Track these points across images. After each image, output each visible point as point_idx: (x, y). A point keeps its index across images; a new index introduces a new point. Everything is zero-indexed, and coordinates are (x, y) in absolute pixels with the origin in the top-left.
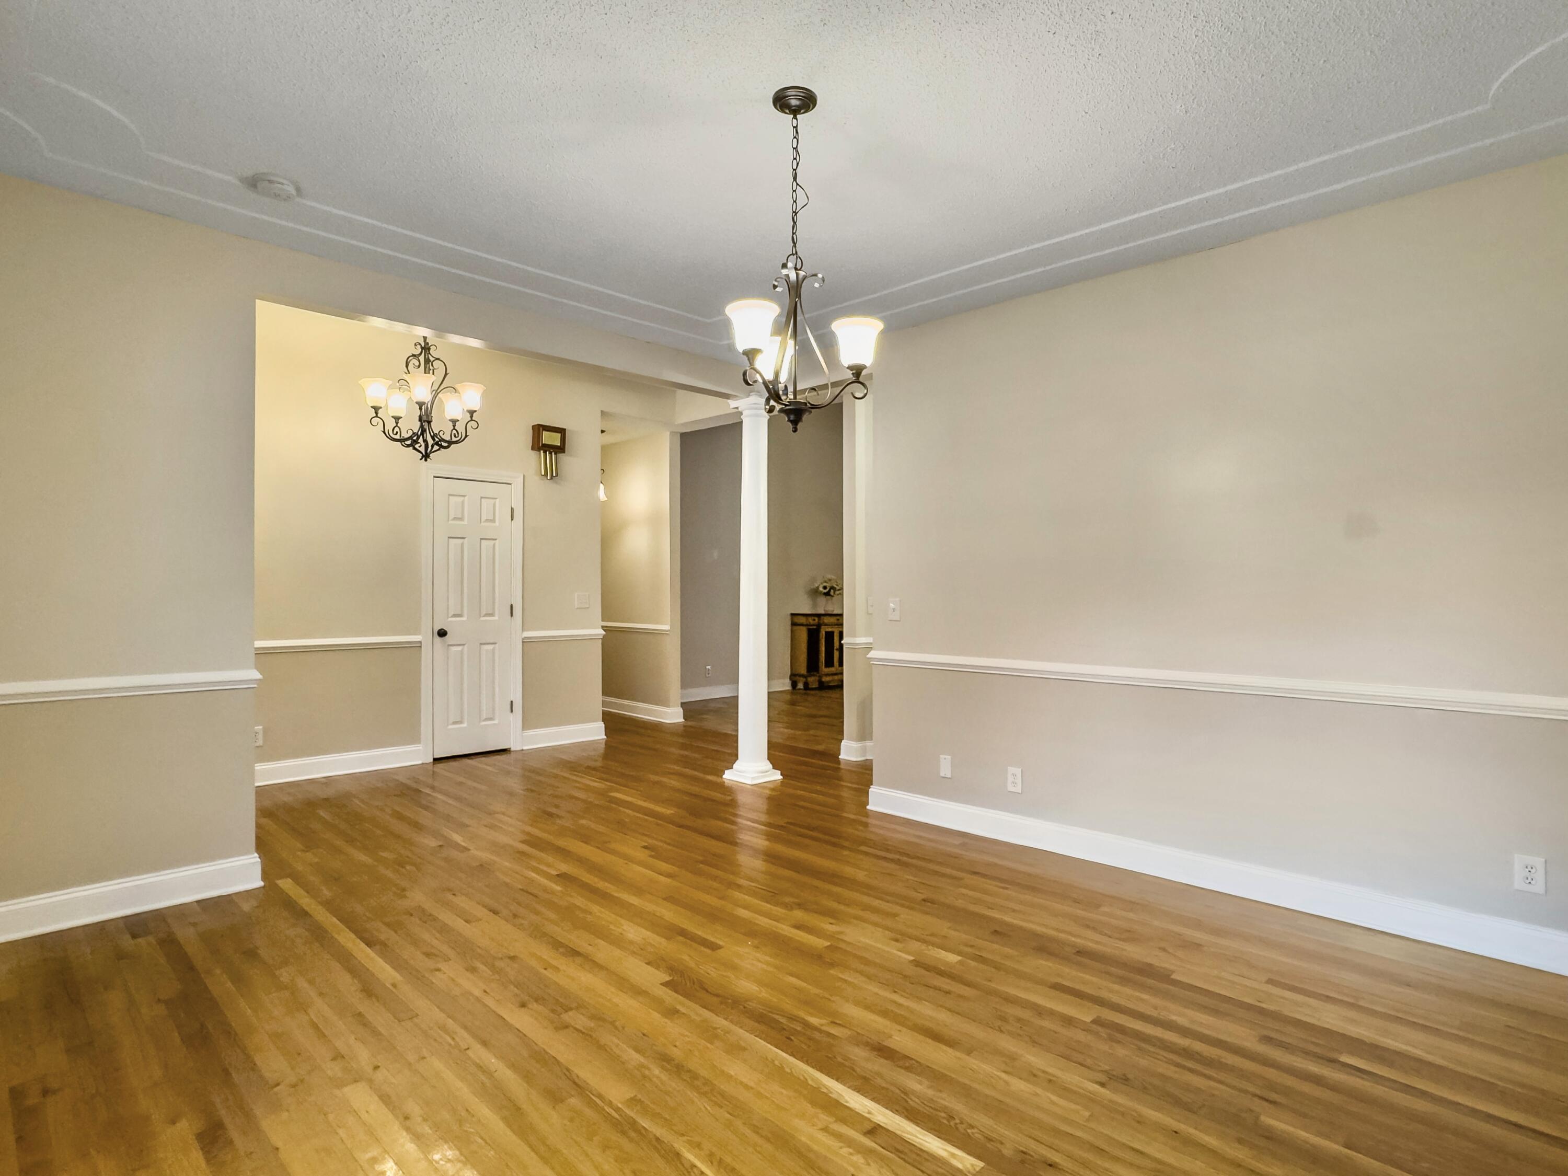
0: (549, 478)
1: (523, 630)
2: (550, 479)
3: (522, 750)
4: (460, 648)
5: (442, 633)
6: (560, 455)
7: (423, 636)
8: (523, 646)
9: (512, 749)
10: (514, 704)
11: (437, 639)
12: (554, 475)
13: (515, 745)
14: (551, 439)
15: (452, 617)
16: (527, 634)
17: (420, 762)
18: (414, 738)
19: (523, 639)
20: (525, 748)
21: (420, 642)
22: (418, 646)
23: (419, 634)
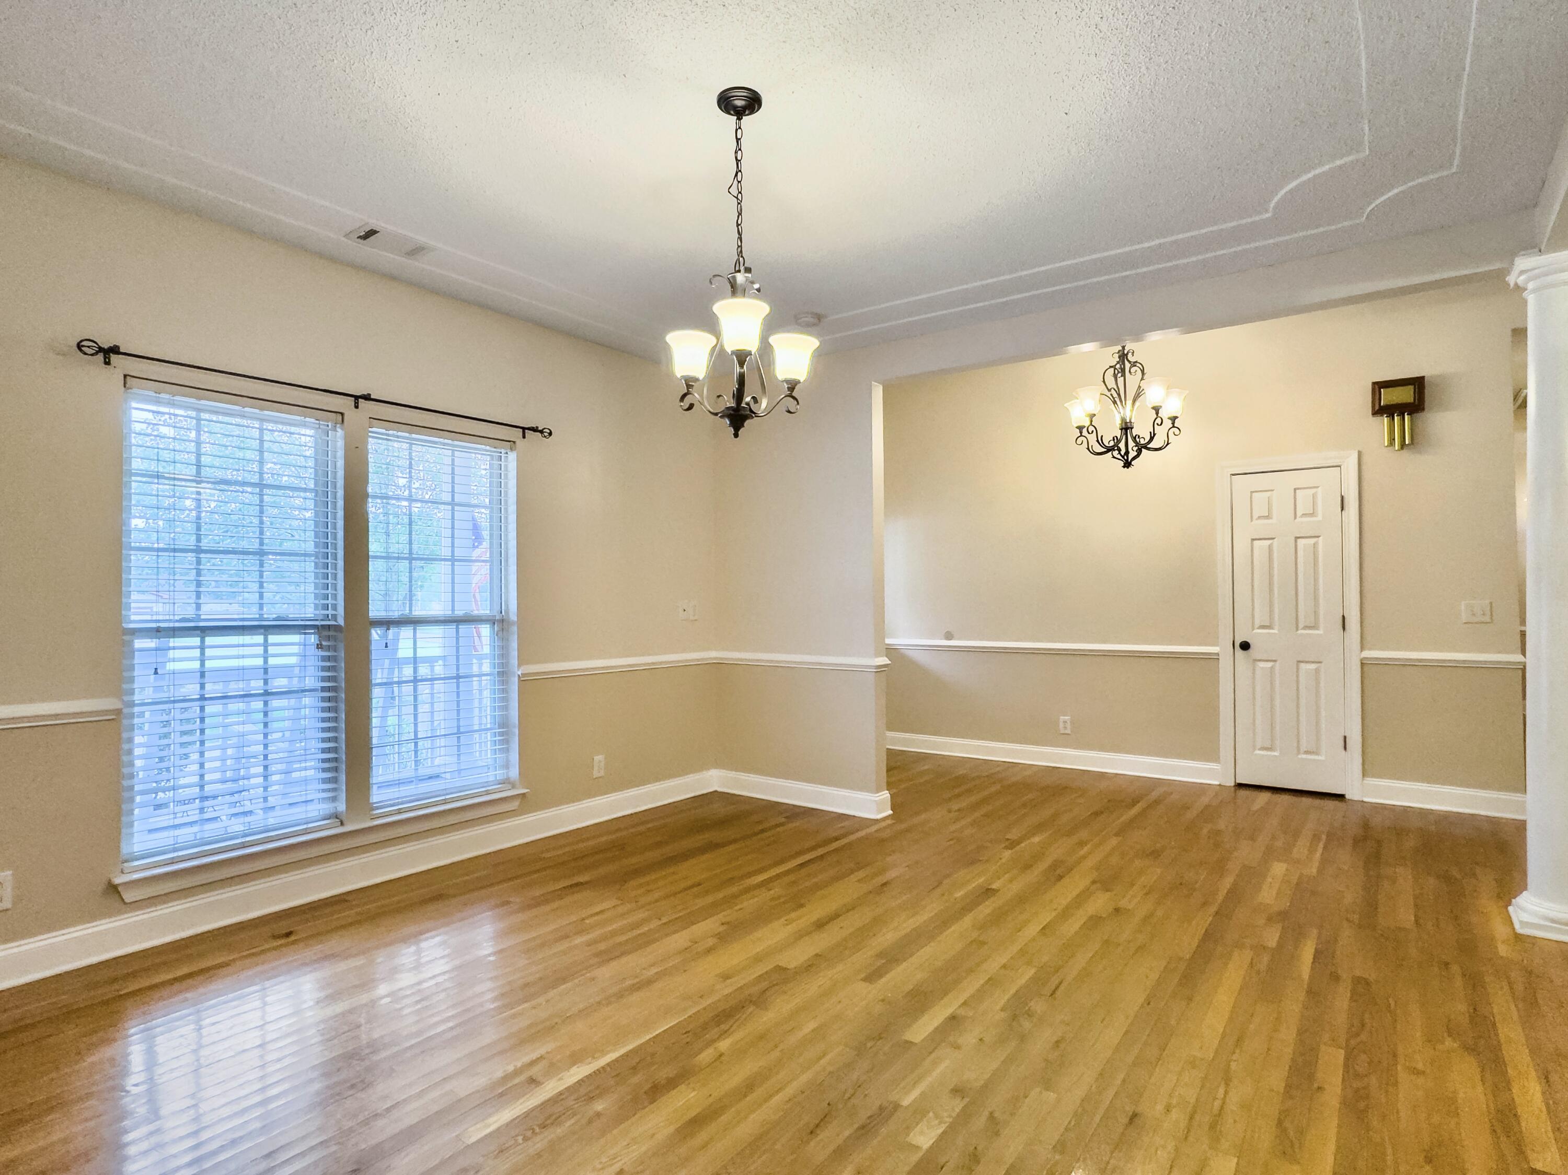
0: (1397, 448)
1: (1362, 648)
2: (1398, 450)
3: (1362, 801)
4: (1269, 665)
5: (1245, 646)
6: (1420, 416)
7: (1221, 648)
8: (1362, 668)
9: (1347, 797)
10: (1347, 740)
11: (1240, 653)
12: (1407, 443)
13: (1353, 794)
14: (1405, 395)
15: (1258, 628)
16: (1367, 654)
17: (1217, 783)
18: (1211, 754)
19: (1361, 660)
20: (1366, 799)
21: (1218, 654)
22: (1213, 659)
23: (1217, 645)
